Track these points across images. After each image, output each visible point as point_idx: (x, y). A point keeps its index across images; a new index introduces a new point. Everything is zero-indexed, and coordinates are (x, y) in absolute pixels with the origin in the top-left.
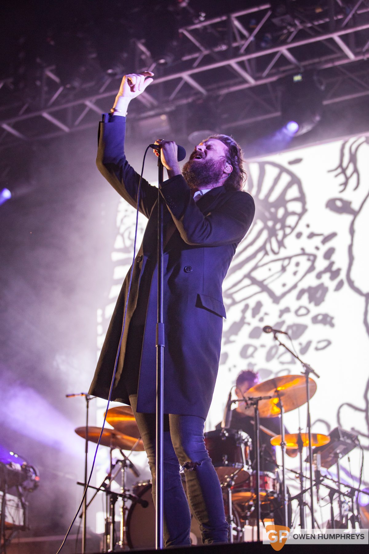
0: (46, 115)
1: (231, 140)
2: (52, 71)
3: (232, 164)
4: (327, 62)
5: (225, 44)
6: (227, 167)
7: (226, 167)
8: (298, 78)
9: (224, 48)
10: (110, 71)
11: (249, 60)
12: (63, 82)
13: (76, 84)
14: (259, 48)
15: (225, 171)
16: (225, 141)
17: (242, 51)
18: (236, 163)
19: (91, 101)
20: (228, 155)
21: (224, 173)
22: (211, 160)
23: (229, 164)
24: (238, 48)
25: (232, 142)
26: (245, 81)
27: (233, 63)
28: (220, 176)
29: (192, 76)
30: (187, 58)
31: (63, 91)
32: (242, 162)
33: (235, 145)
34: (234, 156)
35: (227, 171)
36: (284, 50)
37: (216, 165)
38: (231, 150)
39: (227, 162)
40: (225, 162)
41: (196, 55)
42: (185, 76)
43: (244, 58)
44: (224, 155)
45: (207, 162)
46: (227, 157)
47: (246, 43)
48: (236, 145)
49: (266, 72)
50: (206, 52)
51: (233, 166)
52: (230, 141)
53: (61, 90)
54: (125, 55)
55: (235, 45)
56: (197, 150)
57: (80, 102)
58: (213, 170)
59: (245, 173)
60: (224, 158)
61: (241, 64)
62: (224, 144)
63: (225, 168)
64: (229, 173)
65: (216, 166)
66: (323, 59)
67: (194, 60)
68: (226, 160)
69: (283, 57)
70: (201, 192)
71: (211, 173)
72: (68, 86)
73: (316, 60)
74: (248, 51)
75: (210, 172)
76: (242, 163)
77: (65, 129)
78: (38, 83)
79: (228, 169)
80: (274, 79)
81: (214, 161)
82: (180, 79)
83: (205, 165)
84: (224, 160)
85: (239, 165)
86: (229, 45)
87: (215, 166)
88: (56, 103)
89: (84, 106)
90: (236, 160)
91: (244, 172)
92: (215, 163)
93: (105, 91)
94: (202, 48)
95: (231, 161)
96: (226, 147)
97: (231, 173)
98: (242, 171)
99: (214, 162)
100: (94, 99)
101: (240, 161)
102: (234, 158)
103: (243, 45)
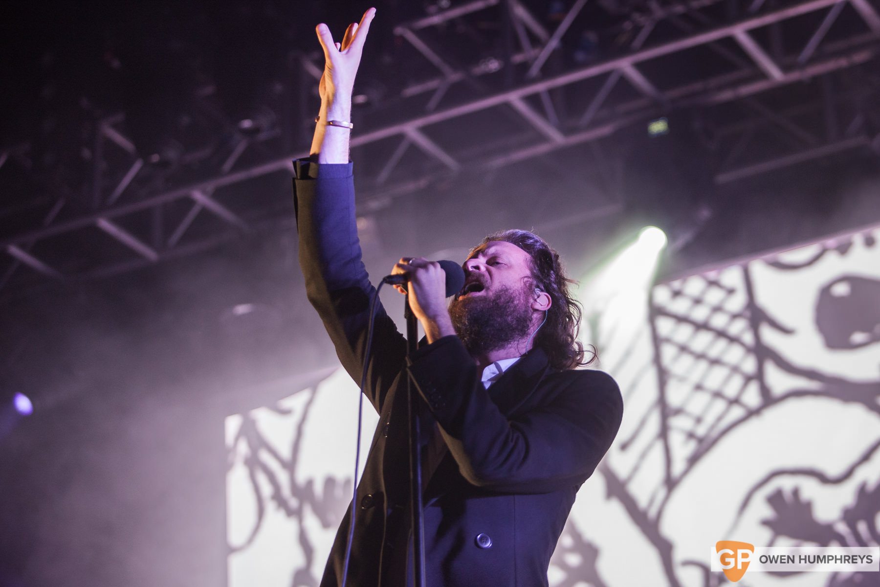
0: (104, 224)
1: (533, 238)
2: (116, 127)
3: (548, 289)
4: (721, 88)
5: (496, 57)
6: (538, 297)
7: (536, 297)
8: (658, 127)
9: (494, 65)
10: (247, 124)
11: (551, 92)
12: (143, 151)
13: (172, 154)
14: (571, 65)
15: (537, 306)
16: (521, 242)
17: (535, 71)
18: (555, 286)
19: (204, 192)
20: (535, 271)
21: (536, 310)
22: (505, 290)
23: (542, 291)
24: (525, 66)
25: (537, 241)
26: (542, 138)
27: (515, 98)
28: (528, 323)
29: (426, 130)
30: (413, 90)
31: (142, 169)
32: (567, 282)
33: (544, 248)
34: (549, 272)
35: (541, 305)
36: (625, 65)
37: (519, 300)
38: (540, 260)
39: (538, 287)
40: (533, 287)
41: (432, 84)
42: (411, 129)
43: (541, 87)
44: (528, 272)
45: (498, 296)
46: (534, 276)
47: (544, 54)
48: (546, 246)
49: (589, 115)
50: (454, 77)
51: (550, 295)
52: (532, 241)
53: (137, 166)
54: (278, 88)
55: (518, 58)
56: (471, 269)
57: (180, 193)
58: (514, 311)
59: (576, 306)
60: (531, 280)
61: (533, 101)
62: (522, 248)
63: (535, 300)
64: (544, 310)
65: (518, 302)
66: (713, 82)
67: (428, 95)
68: (535, 283)
69: (623, 82)
70: (498, 367)
71: (509, 318)
72: (155, 158)
73: (698, 86)
74: (547, 72)
75: (508, 316)
76: (564, 285)
77: (150, 254)
78: (86, 153)
79: (543, 302)
80: (605, 130)
81: (511, 291)
82: (400, 138)
83: (497, 304)
84: (531, 285)
85: (560, 288)
86: (504, 58)
87: (516, 302)
88: (128, 196)
89: (189, 202)
90: (553, 280)
91: (572, 304)
92: (514, 295)
93: (235, 168)
94: (446, 68)
95: (544, 283)
96: (528, 256)
97: (548, 310)
98: (569, 302)
99: (512, 294)
100: (211, 186)
101: (561, 281)
102: (549, 275)
103: (536, 58)
